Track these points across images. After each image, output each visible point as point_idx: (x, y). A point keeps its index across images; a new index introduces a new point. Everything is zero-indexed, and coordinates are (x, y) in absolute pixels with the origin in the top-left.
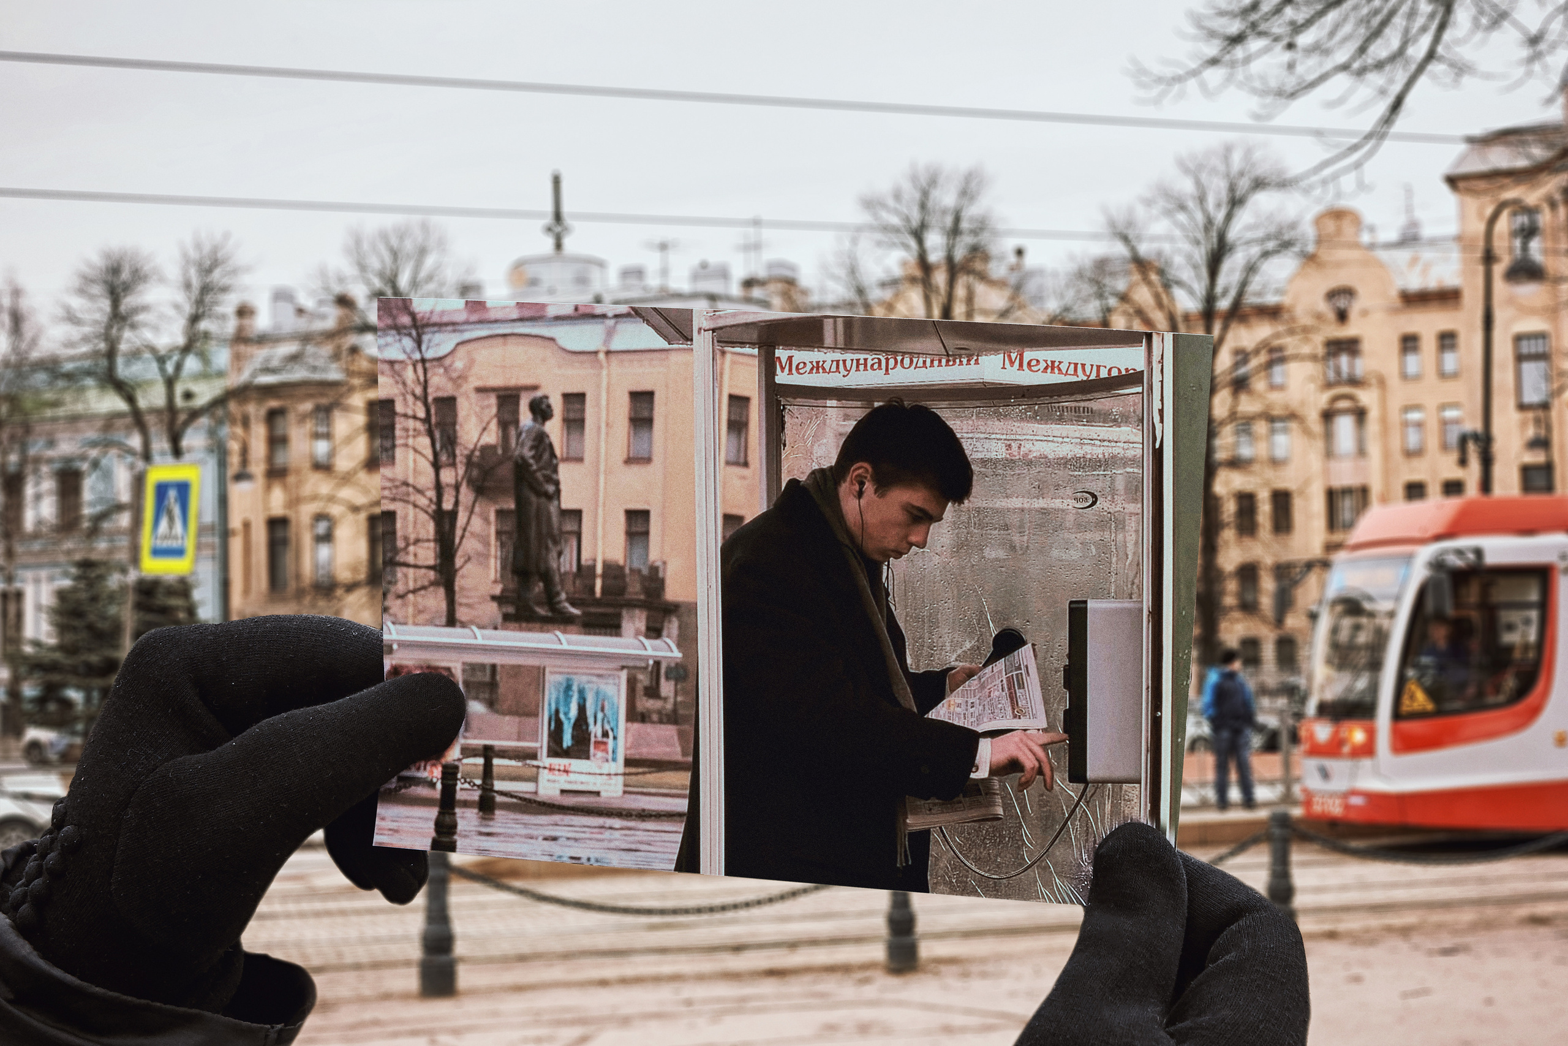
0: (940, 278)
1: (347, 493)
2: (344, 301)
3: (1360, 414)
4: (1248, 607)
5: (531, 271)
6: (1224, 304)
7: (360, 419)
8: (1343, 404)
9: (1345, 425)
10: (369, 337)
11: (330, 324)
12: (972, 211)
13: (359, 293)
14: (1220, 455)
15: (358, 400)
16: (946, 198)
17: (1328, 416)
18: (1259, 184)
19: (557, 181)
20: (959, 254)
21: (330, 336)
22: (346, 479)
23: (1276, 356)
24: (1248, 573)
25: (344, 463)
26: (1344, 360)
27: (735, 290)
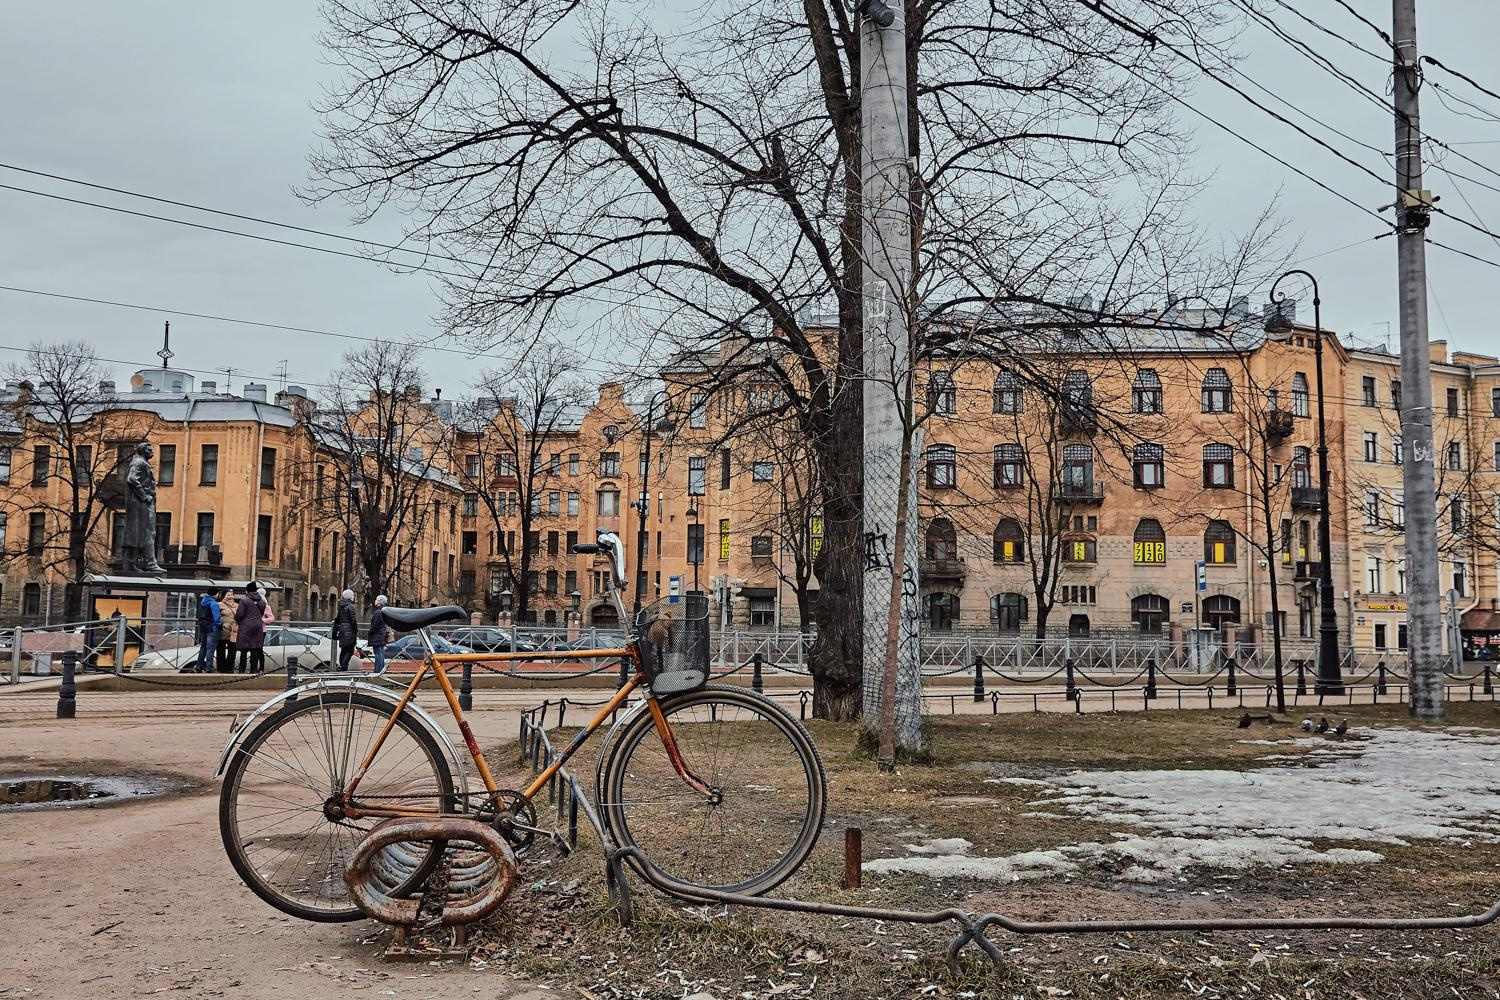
0: (388, 403)
1: (16, 499)
2: (26, 386)
3: (617, 494)
4: (550, 593)
5: (146, 378)
6: (542, 429)
7: (31, 456)
8: (607, 487)
9: (608, 499)
10: (40, 408)
11: (15, 398)
12: (408, 367)
13: (36, 381)
14: (535, 510)
15: (29, 445)
16: (393, 359)
17: (600, 493)
18: (565, 367)
19: (167, 326)
20: (401, 389)
21: (15, 405)
22: (19, 491)
23: (574, 459)
24: (552, 575)
25: (16, 482)
26: (610, 463)
27: (271, 400)
